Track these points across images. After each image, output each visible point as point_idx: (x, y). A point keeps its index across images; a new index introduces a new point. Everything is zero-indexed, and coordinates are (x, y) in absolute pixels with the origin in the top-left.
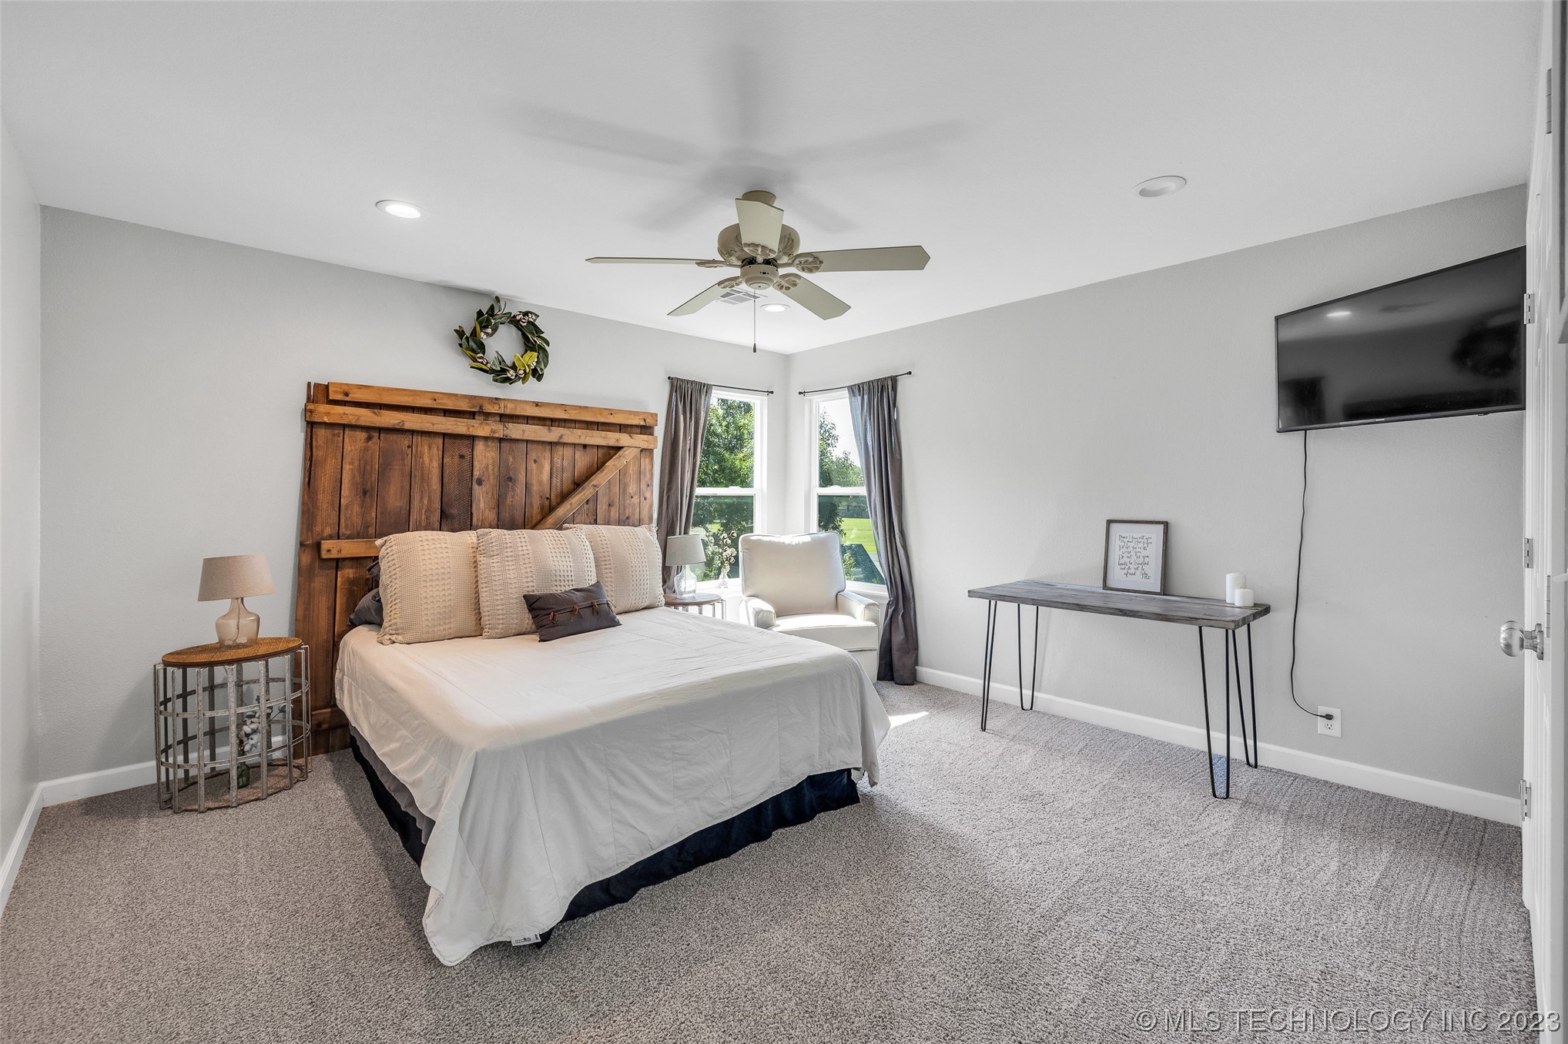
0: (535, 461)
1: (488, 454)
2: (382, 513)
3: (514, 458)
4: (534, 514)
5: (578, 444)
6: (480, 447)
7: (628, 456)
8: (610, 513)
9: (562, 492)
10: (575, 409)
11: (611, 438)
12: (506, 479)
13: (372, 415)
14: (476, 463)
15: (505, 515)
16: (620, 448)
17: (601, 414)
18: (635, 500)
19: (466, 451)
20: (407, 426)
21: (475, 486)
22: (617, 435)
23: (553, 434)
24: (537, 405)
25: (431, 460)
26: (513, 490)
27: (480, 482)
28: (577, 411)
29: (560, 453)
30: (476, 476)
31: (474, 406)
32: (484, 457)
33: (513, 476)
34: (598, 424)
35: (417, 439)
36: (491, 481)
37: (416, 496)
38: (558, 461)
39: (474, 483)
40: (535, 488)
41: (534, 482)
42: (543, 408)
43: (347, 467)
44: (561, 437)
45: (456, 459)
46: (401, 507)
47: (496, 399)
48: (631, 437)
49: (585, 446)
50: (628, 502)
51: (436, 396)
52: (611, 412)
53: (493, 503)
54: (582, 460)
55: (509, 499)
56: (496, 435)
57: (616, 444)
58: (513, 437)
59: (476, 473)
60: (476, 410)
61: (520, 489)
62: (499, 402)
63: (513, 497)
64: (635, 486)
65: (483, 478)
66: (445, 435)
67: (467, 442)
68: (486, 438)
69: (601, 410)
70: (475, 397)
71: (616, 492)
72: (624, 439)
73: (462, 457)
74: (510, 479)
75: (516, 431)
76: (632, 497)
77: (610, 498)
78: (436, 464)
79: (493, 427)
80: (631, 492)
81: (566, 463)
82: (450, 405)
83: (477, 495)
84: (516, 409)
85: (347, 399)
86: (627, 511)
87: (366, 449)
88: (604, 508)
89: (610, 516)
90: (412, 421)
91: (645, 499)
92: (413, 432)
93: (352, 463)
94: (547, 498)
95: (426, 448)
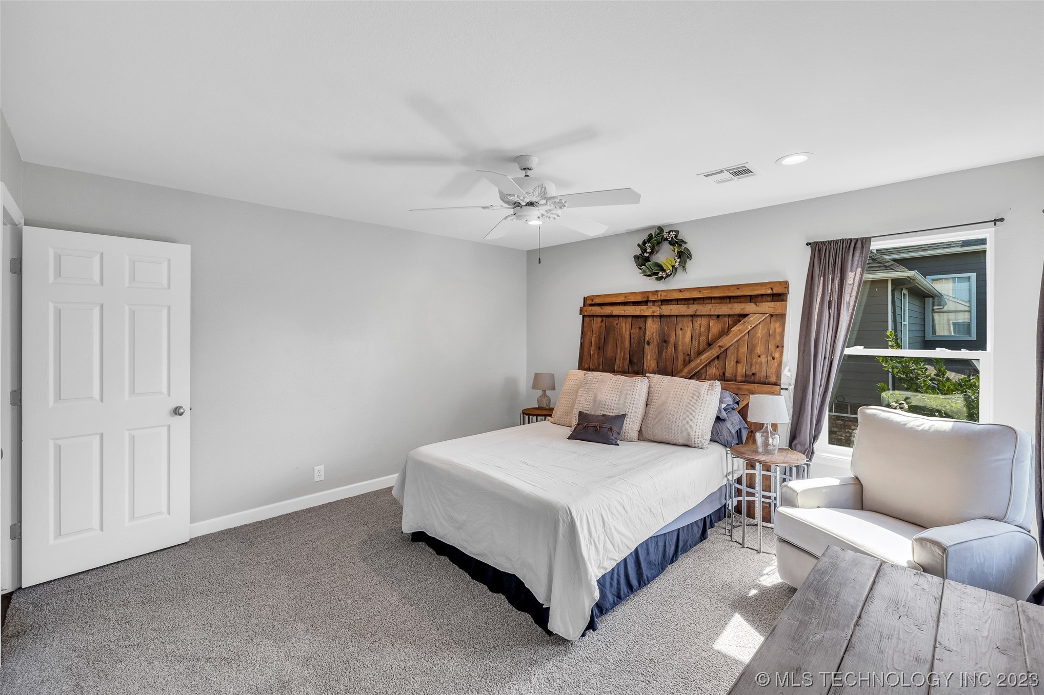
0: (681, 329)
1: (654, 326)
2: (605, 359)
3: (668, 328)
4: (679, 366)
5: (713, 315)
6: (650, 321)
7: (753, 320)
8: (736, 368)
9: (698, 350)
10: (708, 290)
11: (737, 308)
12: (664, 341)
13: (601, 309)
14: (647, 332)
15: (662, 365)
16: (745, 316)
17: (729, 290)
18: (763, 359)
19: (642, 325)
20: (614, 313)
21: (646, 346)
22: (742, 306)
23: (692, 309)
24: (680, 291)
25: (626, 331)
26: (667, 348)
27: (648, 343)
28: (709, 291)
29: (699, 322)
30: (646, 340)
31: (644, 297)
32: (652, 327)
33: (667, 340)
34: (730, 298)
35: (621, 319)
36: (655, 343)
37: (619, 351)
38: (697, 327)
39: (646, 344)
40: (680, 348)
41: (680, 343)
42: (684, 293)
43: (594, 336)
44: (696, 311)
45: (637, 330)
46: (613, 357)
47: (656, 291)
48: (756, 305)
49: (718, 316)
50: (755, 360)
51: (627, 295)
52: (738, 287)
53: (655, 357)
54: (715, 327)
55: (664, 354)
56: (655, 314)
57: (742, 313)
58: (665, 314)
59: (647, 338)
60: (645, 300)
61: (671, 348)
62: (658, 293)
63: (666, 352)
64: (763, 347)
65: (650, 341)
66: (633, 317)
67: (643, 319)
68: (653, 316)
69: (728, 287)
70: (645, 292)
71: (744, 352)
72: (750, 307)
73: (640, 328)
74: (665, 341)
75: (667, 310)
76: (759, 356)
77: (737, 357)
78: (628, 333)
79: (654, 309)
80: (759, 352)
81: (702, 329)
82: (632, 299)
83: (647, 351)
84: (667, 296)
85: (593, 303)
86: (753, 368)
87: (601, 326)
88: (732, 364)
89: (737, 371)
90: (617, 310)
91: (774, 358)
92: (619, 316)
93: (595, 334)
94: (688, 355)
95: (624, 324)
